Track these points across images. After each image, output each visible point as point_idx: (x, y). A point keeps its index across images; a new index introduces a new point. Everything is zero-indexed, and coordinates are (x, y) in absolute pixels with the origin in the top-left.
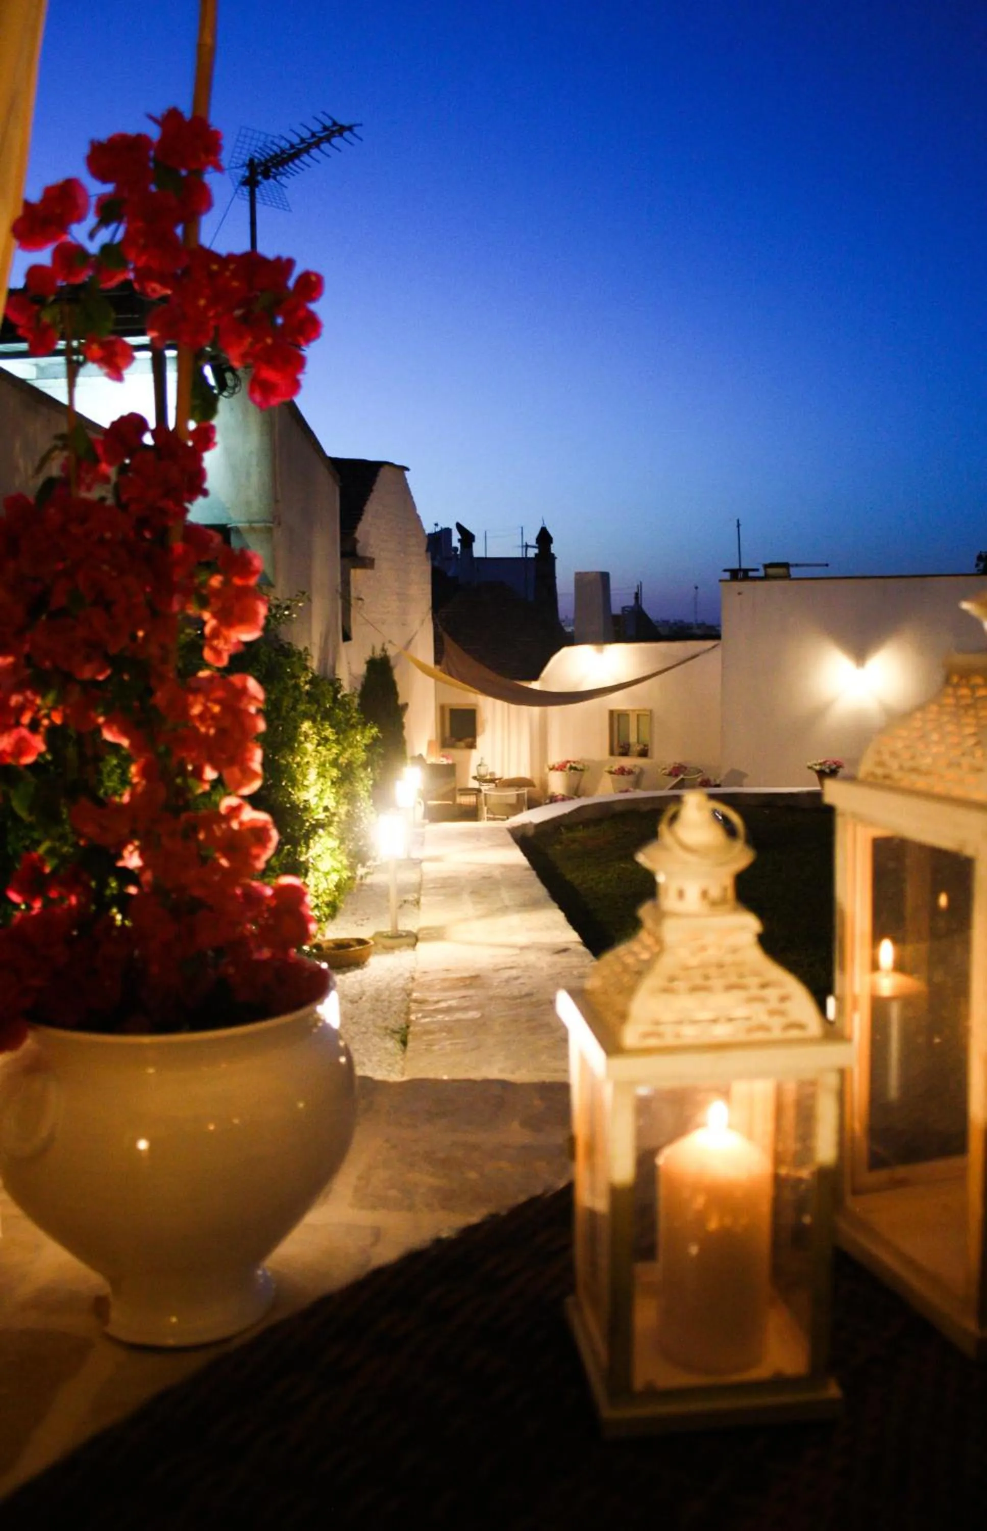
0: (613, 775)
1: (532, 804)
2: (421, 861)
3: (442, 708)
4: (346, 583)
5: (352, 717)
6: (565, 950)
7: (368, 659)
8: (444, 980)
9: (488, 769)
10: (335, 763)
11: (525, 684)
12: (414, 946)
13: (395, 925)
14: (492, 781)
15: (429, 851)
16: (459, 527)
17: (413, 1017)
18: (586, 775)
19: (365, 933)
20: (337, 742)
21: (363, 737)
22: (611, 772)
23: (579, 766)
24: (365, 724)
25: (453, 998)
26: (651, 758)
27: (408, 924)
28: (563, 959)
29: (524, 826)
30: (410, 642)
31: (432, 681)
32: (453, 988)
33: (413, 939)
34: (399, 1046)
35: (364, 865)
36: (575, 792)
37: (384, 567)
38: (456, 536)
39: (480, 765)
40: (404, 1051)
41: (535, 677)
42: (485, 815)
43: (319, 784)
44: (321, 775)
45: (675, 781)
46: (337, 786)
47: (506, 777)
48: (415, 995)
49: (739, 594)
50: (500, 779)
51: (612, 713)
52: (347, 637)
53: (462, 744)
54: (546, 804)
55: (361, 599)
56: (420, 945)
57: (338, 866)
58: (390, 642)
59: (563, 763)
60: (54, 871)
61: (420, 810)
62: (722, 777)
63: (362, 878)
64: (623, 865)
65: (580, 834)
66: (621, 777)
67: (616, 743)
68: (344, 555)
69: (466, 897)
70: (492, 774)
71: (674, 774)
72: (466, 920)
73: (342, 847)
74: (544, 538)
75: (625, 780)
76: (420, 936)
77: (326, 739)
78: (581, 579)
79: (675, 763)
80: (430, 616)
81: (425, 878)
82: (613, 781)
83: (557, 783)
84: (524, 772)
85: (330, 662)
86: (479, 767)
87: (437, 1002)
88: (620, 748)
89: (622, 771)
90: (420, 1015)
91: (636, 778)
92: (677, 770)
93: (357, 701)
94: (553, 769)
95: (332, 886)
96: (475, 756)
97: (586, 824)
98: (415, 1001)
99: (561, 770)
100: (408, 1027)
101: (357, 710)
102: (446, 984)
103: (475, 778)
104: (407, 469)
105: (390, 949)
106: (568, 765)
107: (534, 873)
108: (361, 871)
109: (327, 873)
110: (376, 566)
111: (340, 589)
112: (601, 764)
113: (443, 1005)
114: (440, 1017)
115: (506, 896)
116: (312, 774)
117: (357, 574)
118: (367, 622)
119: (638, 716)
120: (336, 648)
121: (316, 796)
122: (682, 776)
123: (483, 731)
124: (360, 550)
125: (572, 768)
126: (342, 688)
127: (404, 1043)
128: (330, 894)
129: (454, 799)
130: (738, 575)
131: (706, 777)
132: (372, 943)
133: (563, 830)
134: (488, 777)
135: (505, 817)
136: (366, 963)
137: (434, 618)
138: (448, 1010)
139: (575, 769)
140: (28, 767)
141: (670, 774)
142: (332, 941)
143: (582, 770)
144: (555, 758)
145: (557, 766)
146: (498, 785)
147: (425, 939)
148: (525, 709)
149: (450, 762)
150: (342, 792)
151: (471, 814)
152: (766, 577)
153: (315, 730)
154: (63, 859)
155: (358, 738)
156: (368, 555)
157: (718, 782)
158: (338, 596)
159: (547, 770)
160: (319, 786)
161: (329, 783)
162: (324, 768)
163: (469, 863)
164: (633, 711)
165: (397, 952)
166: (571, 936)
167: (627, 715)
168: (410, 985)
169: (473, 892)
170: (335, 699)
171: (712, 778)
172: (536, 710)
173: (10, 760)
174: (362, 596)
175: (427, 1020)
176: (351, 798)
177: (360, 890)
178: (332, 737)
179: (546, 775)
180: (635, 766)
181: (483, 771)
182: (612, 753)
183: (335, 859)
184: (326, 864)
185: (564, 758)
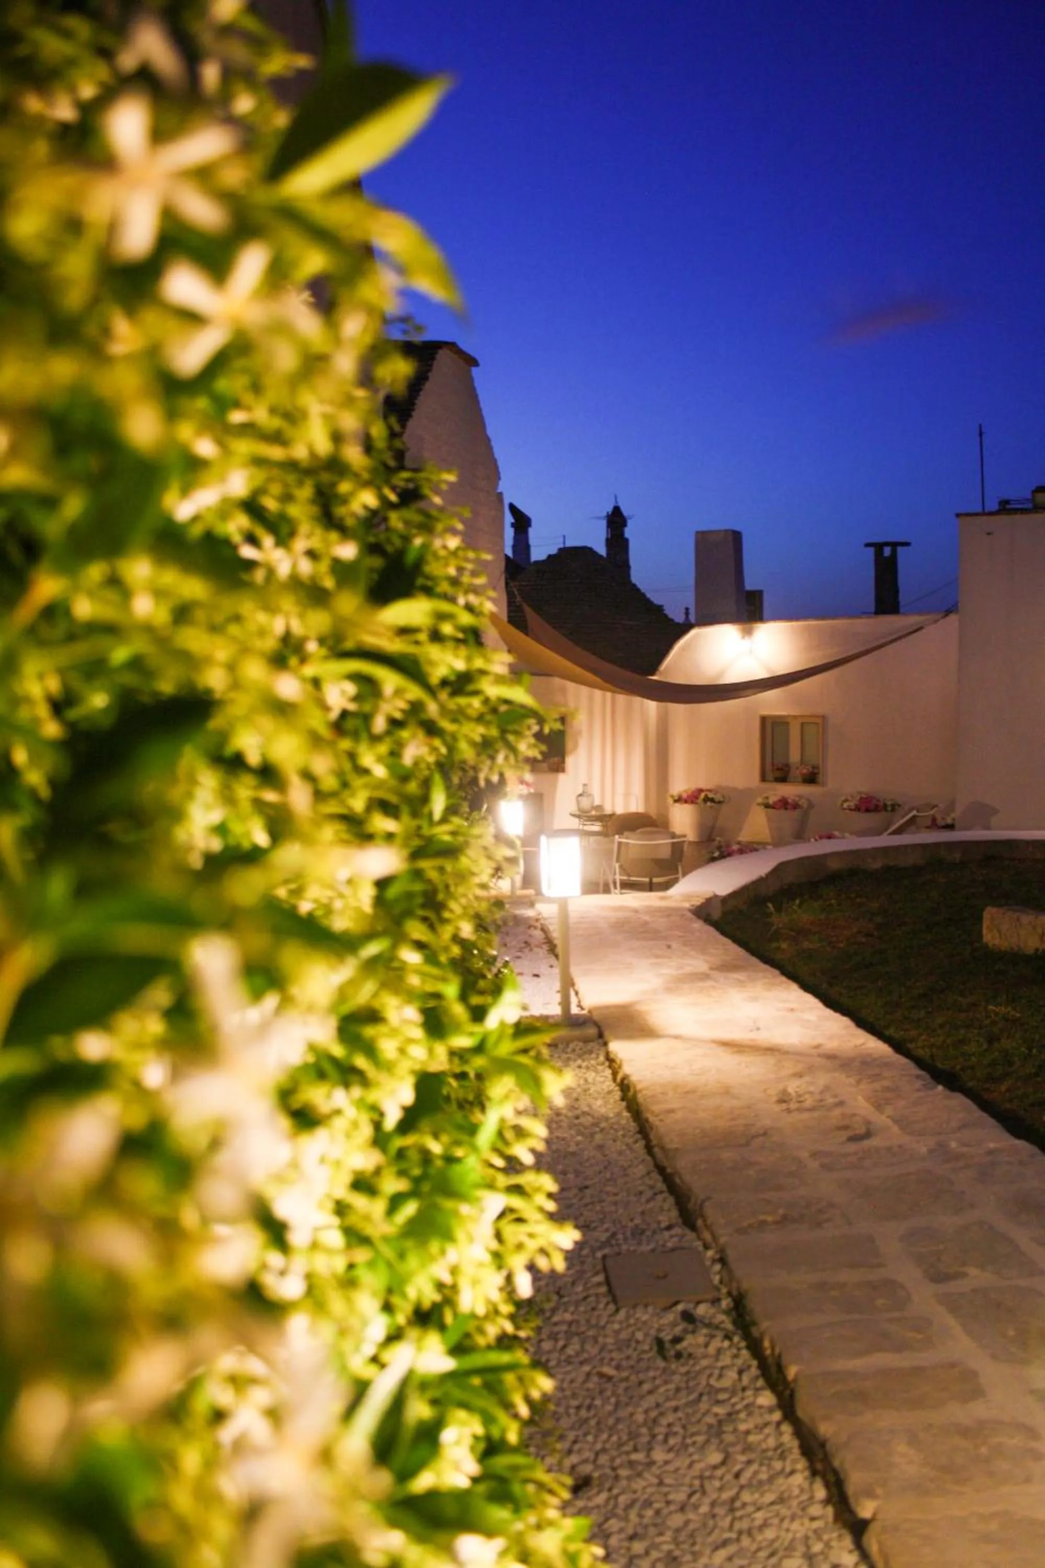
0: (769, 810)
9: (593, 800)
14: (599, 818)
18: (725, 808)
22: (767, 806)
23: (718, 797)
26: (824, 784)
39: (580, 795)
41: (653, 674)
47: (620, 810)
49: (989, 534)
51: (764, 719)
53: (553, 765)
59: (693, 792)
66: (782, 812)
67: (770, 763)
71: (863, 808)
75: (788, 818)
78: (703, 539)
82: (769, 820)
83: (684, 821)
84: (636, 805)
86: (580, 798)
88: (776, 770)
89: (784, 804)
91: (804, 815)
92: (872, 804)
94: (679, 800)
96: (568, 782)
99: (692, 802)
106: (703, 795)
112: (746, 794)
119: (802, 724)
123: (576, 746)
125: (707, 800)
134: (593, 812)
139: (712, 800)
141: (857, 808)
143: (720, 802)
144: (679, 784)
145: (685, 796)
146: (608, 824)
149: (535, 790)
152: (1034, 509)
159: (669, 802)
164: (795, 717)
167: (787, 724)
172: (656, 705)
179: (667, 809)
180: (800, 797)
181: (587, 803)
182: (763, 779)
185: (693, 786)
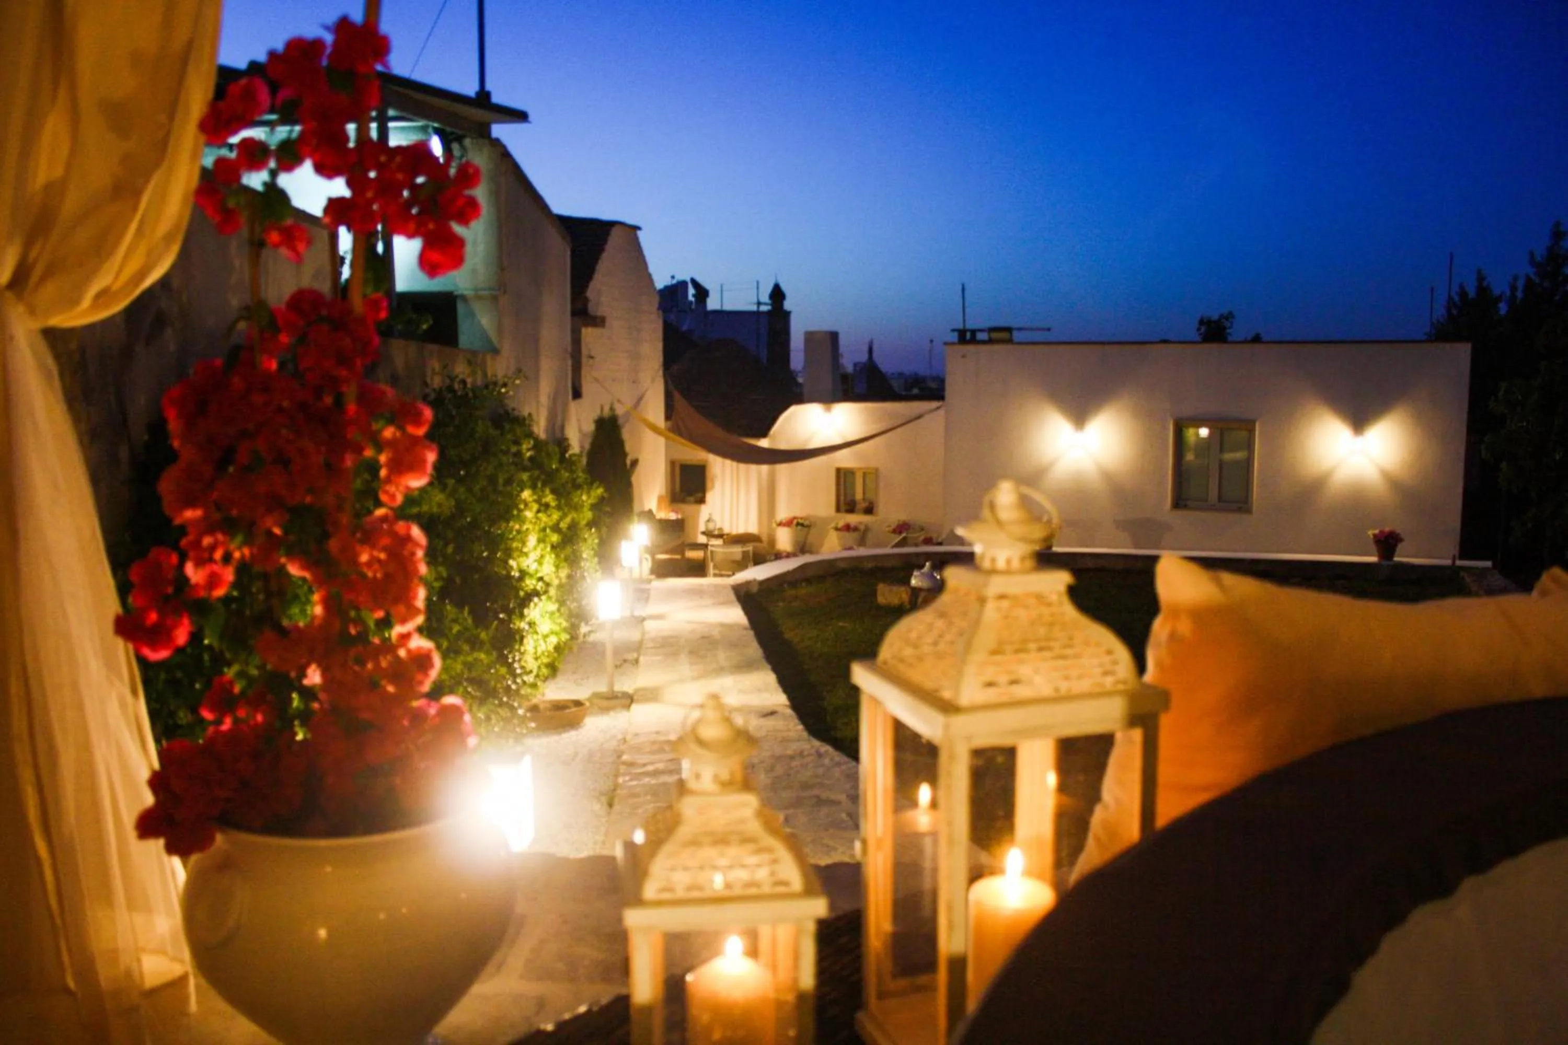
0: (838, 532)
1: (758, 560)
2: (644, 619)
3: (672, 464)
4: (577, 341)
5: (578, 477)
6: (773, 713)
7: (596, 418)
8: (654, 743)
9: (716, 525)
10: (556, 528)
11: (753, 442)
12: (628, 707)
13: (611, 685)
14: (720, 536)
15: (652, 608)
16: (694, 281)
17: (620, 780)
18: (813, 531)
19: (581, 693)
20: (559, 508)
21: (589, 497)
22: (837, 529)
23: (806, 523)
24: (592, 484)
25: (661, 761)
26: (876, 515)
27: (625, 685)
28: (770, 723)
29: (748, 583)
30: (640, 399)
31: (662, 440)
32: (661, 751)
33: (628, 700)
34: (605, 807)
35: (587, 623)
36: (802, 548)
37: (616, 325)
38: (691, 291)
39: (708, 521)
40: (609, 814)
41: (764, 434)
42: (711, 570)
43: (539, 549)
44: (541, 541)
45: (898, 539)
46: (558, 549)
47: (734, 532)
48: (625, 757)
49: (964, 357)
50: (728, 535)
51: (838, 471)
52: (577, 394)
53: (692, 499)
54: (771, 561)
55: (592, 357)
56: (634, 707)
57: (557, 628)
58: (619, 401)
59: (790, 519)
60: (243, 692)
61: (647, 565)
62: (944, 536)
63: (585, 636)
64: (841, 624)
65: (803, 590)
66: (846, 534)
67: (842, 498)
68: (574, 313)
69: (683, 658)
70: (720, 529)
71: (898, 531)
72: (681, 681)
73: (562, 609)
74: (777, 294)
75: (851, 537)
76: (635, 697)
77: (547, 506)
78: (810, 337)
79: (899, 521)
80: (661, 373)
81: (647, 636)
82: (839, 538)
83: (784, 539)
84: (753, 529)
85: (559, 422)
86: (708, 523)
87: (644, 765)
88: (846, 504)
89: (847, 528)
90: (627, 778)
91: (862, 535)
92: (902, 528)
93: (584, 461)
94: (780, 524)
95: (551, 648)
96: (705, 511)
97: (808, 581)
98: (624, 763)
99: (788, 526)
100: (614, 790)
101: (583, 471)
102: (656, 747)
103: (703, 533)
104: (639, 228)
105: (605, 710)
106: (795, 522)
107: (752, 633)
108: (584, 629)
109: (545, 637)
110: (607, 324)
111: (569, 349)
112: (826, 521)
113: (650, 768)
114: (647, 780)
115: (722, 656)
116: (532, 540)
117: (588, 333)
118: (596, 380)
119: (864, 474)
120: (566, 406)
121: (535, 561)
122: (904, 535)
123: (713, 487)
124: (591, 308)
125: (800, 525)
126: (570, 448)
127: (610, 805)
128: (548, 656)
129: (683, 554)
130: (966, 337)
131: (929, 536)
132: (588, 704)
133: (785, 586)
134: (716, 533)
135: (730, 573)
136: (582, 724)
137: (665, 376)
138: (656, 773)
139: (802, 525)
140: (219, 599)
141: (894, 531)
142: (550, 702)
143: (808, 527)
144: (783, 514)
145: (784, 521)
146: (726, 540)
147: (639, 701)
148: (753, 468)
149: (680, 517)
150: (562, 556)
151: (698, 569)
152: (990, 341)
153: (535, 497)
154: (251, 681)
155: (584, 497)
156: (599, 314)
157: (940, 540)
158: (568, 356)
159: (774, 525)
160: (538, 552)
161: (549, 549)
162: (545, 533)
163: (689, 622)
164: (860, 469)
165: (612, 713)
166: (779, 699)
167: (854, 473)
168: (623, 747)
169: (691, 652)
170: (562, 459)
171: (934, 536)
172: (765, 468)
173: (203, 594)
174: (593, 354)
175: (634, 783)
176: (573, 561)
177: (581, 649)
178: (553, 504)
179: (774, 530)
180: (861, 523)
181: (711, 526)
182: (838, 510)
183: (555, 623)
184: (545, 626)
185: (792, 515)
